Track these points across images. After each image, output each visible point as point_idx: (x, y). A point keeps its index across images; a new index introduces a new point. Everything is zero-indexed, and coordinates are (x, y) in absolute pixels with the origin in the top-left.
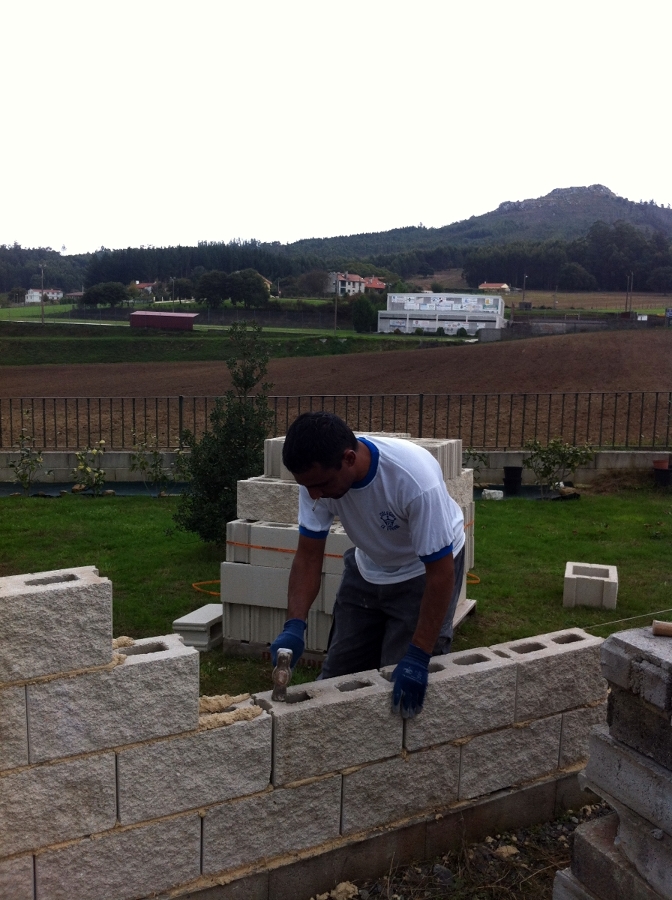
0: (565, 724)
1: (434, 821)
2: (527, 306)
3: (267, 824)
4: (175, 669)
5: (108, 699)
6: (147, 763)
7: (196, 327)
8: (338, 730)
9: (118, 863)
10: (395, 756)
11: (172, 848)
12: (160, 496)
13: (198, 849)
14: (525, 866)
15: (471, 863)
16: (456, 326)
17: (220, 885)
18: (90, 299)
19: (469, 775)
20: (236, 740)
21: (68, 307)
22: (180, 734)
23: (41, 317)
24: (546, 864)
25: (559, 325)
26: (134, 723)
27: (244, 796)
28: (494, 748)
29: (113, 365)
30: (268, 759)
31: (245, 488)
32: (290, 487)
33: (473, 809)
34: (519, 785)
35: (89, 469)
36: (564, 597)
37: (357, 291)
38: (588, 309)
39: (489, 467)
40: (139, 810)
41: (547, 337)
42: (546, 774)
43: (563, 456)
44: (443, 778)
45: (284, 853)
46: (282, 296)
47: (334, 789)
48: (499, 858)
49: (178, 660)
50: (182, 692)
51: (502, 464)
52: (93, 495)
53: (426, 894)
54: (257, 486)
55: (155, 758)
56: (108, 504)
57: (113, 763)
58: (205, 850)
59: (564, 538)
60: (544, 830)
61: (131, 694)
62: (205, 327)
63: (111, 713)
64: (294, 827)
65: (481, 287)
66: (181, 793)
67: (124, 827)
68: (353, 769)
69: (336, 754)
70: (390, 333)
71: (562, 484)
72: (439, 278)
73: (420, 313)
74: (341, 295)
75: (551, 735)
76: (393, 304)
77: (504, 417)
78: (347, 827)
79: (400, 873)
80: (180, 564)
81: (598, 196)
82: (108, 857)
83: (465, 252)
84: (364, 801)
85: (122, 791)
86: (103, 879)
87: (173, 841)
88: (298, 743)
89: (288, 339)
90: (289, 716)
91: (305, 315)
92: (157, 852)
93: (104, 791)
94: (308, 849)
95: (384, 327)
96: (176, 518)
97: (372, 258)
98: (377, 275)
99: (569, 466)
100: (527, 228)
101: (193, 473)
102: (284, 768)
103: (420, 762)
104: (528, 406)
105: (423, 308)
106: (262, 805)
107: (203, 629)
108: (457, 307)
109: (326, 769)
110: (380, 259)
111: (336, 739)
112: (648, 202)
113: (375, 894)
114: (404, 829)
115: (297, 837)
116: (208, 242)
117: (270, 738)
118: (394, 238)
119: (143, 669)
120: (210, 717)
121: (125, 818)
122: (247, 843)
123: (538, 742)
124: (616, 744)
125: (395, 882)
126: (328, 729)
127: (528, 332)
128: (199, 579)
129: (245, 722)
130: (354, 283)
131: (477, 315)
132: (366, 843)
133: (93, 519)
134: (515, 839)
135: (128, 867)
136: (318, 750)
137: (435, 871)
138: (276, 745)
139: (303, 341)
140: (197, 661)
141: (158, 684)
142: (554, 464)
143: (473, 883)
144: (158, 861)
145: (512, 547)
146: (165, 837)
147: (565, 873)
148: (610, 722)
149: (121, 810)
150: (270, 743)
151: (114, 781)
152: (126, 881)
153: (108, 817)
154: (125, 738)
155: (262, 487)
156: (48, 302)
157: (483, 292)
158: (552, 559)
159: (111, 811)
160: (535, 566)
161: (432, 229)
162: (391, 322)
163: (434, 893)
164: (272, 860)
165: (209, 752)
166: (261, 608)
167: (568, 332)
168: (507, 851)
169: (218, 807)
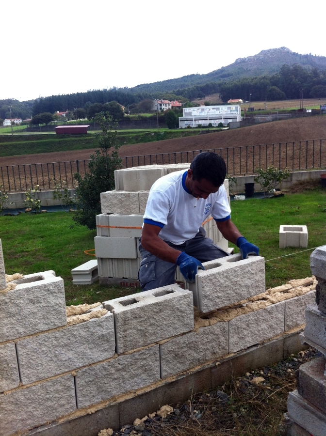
0: (287, 307)
1: (215, 367)
2: (252, 109)
3: (116, 376)
4: (48, 290)
5: (7, 311)
6: (36, 347)
7: (89, 132)
8: (155, 319)
9: (23, 407)
10: (190, 332)
11: (57, 395)
12: (70, 211)
13: (74, 395)
14: (269, 388)
15: (238, 389)
16: (218, 122)
17: (89, 414)
18: (35, 122)
19: (234, 339)
20: (92, 329)
21: (25, 127)
22: (55, 329)
23: (11, 132)
24: (281, 386)
25: (268, 118)
26: (25, 324)
27: (100, 362)
28: (248, 323)
29: (49, 153)
30: (113, 339)
31: (104, 197)
32: (129, 194)
33: (237, 358)
34: (263, 343)
35: (32, 200)
36: (280, 243)
37: (167, 108)
38: (282, 109)
39: (237, 185)
40: (33, 375)
41: (262, 124)
42: (277, 335)
43: (274, 175)
44: (219, 342)
45: (127, 392)
46: (130, 114)
47: (155, 353)
48: (254, 385)
49: (50, 285)
50: (54, 304)
51: (244, 182)
52: (35, 213)
53: (213, 408)
54: (111, 195)
55: (41, 344)
56: (43, 216)
57: (14, 349)
58: (78, 395)
59: (277, 215)
60: (278, 366)
61: (21, 307)
62: (93, 132)
63: (9, 319)
64: (132, 377)
65: (229, 102)
66: (60, 363)
67: (25, 385)
68: (165, 341)
69: (154, 333)
70: (185, 128)
71: (274, 190)
72: (208, 99)
73: (199, 117)
74: (160, 111)
75: (279, 313)
76: (186, 113)
77: (243, 163)
78: (164, 374)
79: (197, 397)
80: (78, 242)
81: (283, 53)
82: (17, 404)
83: (220, 85)
84: (174, 357)
85: (21, 365)
86: (15, 417)
87: (57, 391)
88: (131, 328)
89: (135, 135)
90: (124, 313)
91: (143, 122)
92: (48, 399)
93: (10, 365)
94: (142, 389)
95: (182, 125)
96: (74, 219)
97: (174, 91)
98: (177, 100)
99: (278, 180)
100: (250, 70)
101: (82, 195)
102: (123, 343)
103: (205, 334)
104: (255, 157)
105: (201, 114)
106: (112, 366)
107: (87, 273)
108: (217, 112)
109: (149, 342)
110: (179, 91)
111: (154, 324)
112: (309, 54)
113: (183, 411)
114: (198, 372)
115: (135, 382)
116: (92, 90)
117: (113, 327)
118: (184, 80)
119: (27, 292)
120: (75, 318)
121: (25, 380)
122: (104, 388)
123: (272, 318)
124: (322, 315)
125: (194, 403)
126: (148, 318)
127: (253, 122)
128: (88, 249)
129: (97, 319)
130: (166, 104)
131: (228, 116)
132: (176, 382)
133: (34, 224)
134: (262, 373)
135: (30, 409)
136: (143, 331)
137: (217, 395)
138: (117, 330)
139: (143, 135)
140: (62, 285)
141: (38, 300)
142: (270, 180)
143: (240, 400)
144: (49, 403)
145: (251, 221)
146: (52, 389)
147: (295, 393)
148: (318, 302)
149: (22, 376)
150: (113, 330)
151: (16, 359)
152: (30, 417)
153: (14, 380)
154: (20, 333)
155: (114, 195)
156: (15, 125)
157: (230, 104)
158: (272, 226)
159: (16, 377)
160: (263, 229)
161: (203, 75)
162: (186, 122)
163: (217, 407)
164: (120, 397)
165: (76, 338)
166: (118, 259)
167: (273, 120)
168: (258, 380)
169: (84, 370)
